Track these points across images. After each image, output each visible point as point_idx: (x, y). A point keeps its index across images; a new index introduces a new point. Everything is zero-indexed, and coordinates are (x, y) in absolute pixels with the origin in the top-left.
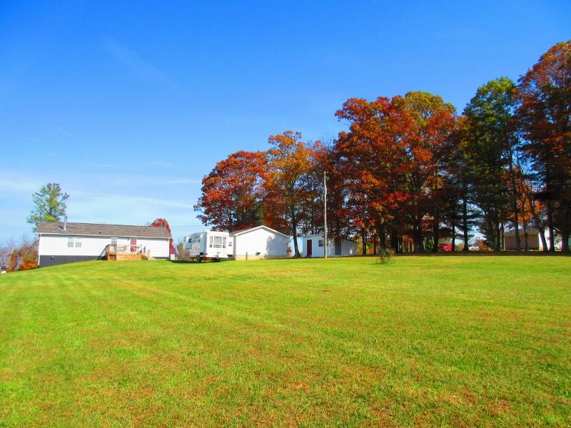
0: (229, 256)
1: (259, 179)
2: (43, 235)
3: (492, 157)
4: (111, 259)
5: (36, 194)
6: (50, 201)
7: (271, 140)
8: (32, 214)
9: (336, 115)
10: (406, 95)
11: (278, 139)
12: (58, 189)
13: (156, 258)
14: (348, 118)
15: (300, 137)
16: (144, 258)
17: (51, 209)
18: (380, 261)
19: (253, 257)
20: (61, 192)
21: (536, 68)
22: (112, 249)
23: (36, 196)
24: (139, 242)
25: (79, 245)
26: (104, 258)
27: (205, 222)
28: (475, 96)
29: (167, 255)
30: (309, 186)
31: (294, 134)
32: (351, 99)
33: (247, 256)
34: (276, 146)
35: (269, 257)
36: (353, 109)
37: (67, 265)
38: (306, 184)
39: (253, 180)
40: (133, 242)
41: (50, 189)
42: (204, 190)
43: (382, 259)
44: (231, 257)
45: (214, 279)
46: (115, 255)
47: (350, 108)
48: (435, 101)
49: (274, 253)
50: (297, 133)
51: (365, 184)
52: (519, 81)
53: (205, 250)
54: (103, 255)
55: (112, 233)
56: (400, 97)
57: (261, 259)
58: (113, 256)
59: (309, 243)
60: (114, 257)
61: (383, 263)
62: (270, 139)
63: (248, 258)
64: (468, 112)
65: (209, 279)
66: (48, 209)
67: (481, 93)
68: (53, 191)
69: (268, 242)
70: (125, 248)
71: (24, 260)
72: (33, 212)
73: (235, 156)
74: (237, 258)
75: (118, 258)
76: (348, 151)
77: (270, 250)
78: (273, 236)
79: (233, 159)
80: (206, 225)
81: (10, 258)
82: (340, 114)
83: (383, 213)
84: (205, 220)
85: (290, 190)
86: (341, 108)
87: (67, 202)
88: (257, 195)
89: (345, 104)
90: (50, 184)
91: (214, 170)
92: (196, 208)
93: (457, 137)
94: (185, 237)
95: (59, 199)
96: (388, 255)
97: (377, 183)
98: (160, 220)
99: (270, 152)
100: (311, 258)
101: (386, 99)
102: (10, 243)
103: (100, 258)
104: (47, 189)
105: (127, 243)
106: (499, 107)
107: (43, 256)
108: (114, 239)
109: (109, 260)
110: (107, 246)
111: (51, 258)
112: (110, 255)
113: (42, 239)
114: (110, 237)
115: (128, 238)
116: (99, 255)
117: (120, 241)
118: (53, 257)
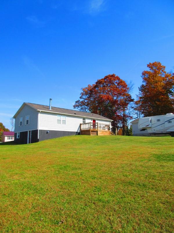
16: (112, 134)
25: (64, 122)
46: (97, 131)
60: (95, 133)
75: (99, 132)
103: (78, 134)
107: (41, 131)
108: (84, 119)
109: (92, 135)
110: (81, 124)
111: (47, 133)
112: (92, 131)
113: (40, 116)
114: (82, 117)
115: (91, 119)
116: (76, 131)
117: (87, 121)
118: (48, 132)
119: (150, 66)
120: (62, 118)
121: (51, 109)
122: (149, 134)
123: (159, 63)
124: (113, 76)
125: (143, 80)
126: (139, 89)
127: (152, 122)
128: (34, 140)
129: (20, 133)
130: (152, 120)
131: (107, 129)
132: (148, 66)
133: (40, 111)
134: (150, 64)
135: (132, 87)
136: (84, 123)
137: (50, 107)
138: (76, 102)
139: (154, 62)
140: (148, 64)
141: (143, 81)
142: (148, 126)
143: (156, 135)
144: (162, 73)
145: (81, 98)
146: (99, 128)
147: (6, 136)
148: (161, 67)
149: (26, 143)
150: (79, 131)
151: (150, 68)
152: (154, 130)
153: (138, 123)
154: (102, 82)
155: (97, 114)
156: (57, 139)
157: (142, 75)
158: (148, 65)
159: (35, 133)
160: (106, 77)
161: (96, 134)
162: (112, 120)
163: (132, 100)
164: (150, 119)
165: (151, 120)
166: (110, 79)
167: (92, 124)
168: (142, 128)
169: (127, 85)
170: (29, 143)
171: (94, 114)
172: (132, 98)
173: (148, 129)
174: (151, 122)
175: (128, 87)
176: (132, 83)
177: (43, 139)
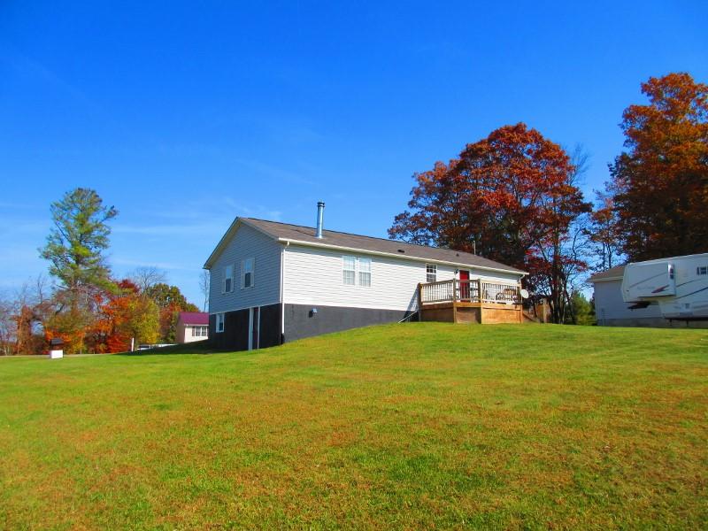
4: (463, 318)
5: (57, 205)
6: (82, 222)
12: (96, 200)
20: (103, 205)
23: (57, 209)
25: (366, 278)
46: (479, 309)
60: (472, 315)
72: (49, 238)
75: (484, 314)
90: (79, 189)
107: (290, 307)
108: (431, 268)
109: (458, 322)
110: (420, 286)
111: (311, 314)
112: (459, 309)
113: (288, 258)
114: (424, 262)
115: (455, 269)
116: (406, 309)
117: (441, 275)
118: (315, 311)
119: (651, 88)
120: (360, 265)
121: (320, 237)
122: (667, 318)
123: (685, 77)
124: (518, 129)
125: (625, 138)
126: (611, 170)
127: (677, 275)
128: (271, 336)
129: (226, 314)
130: (677, 270)
131: (510, 304)
132: (645, 88)
133: (289, 240)
134: (652, 81)
135: (584, 166)
136: (432, 282)
137: (317, 229)
138: (397, 218)
139: (665, 76)
140: (646, 81)
141: (626, 141)
142: (661, 290)
143: (690, 323)
144: (697, 111)
145: (412, 204)
146: (483, 299)
147: (189, 327)
148: (695, 88)
149: (245, 348)
150: (413, 309)
151: (651, 98)
152: (687, 305)
153: (621, 280)
154: (481, 150)
155: (471, 251)
156: (345, 336)
157: (626, 121)
158: (646, 85)
159: (272, 313)
160: (496, 135)
161: (474, 317)
162: (525, 273)
163: (587, 208)
164: (670, 267)
165: (672, 271)
166: (508, 140)
167: (457, 286)
168: (639, 300)
169: (567, 158)
170: (255, 347)
171: (461, 253)
172: (586, 201)
173: (661, 302)
174: (672, 277)
175: (570, 163)
176: (583, 153)
177: (298, 334)
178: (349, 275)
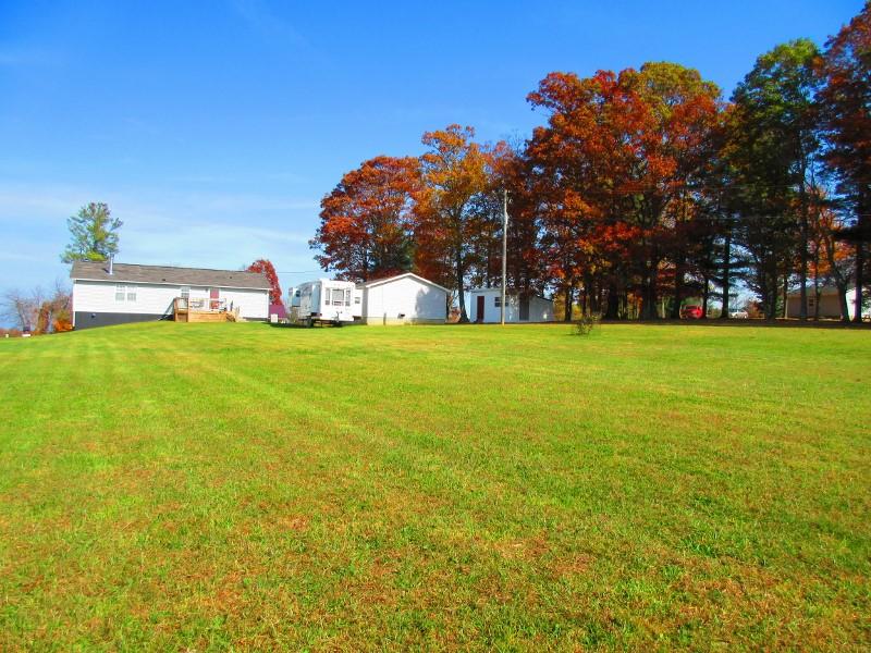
0: (356, 318)
1: (409, 201)
2: (78, 282)
3: (776, 170)
4: (180, 319)
5: (74, 219)
6: (95, 230)
7: (426, 139)
8: (68, 250)
9: (528, 100)
10: (642, 69)
11: (438, 137)
12: (106, 212)
13: (248, 319)
14: (548, 104)
15: (473, 136)
16: (231, 319)
17: (96, 242)
18: (577, 331)
19: (393, 320)
20: (110, 217)
21: (856, 23)
22: (181, 305)
23: (73, 221)
24: (223, 295)
25: (132, 297)
26: (171, 318)
27: (326, 265)
28: (752, 69)
29: (265, 315)
30: (486, 213)
31: (463, 130)
32: (553, 75)
33: (385, 319)
34: (434, 149)
35: (420, 322)
36: (556, 91)
37: (114, 327)
38: (480, 209)
39: (399, 202)
40: (214, 295)
41: (93, 211)
42: (323, 215)
43: (580, 328)
44: (360, 321)
45: (312, 353)
47: (551, 89)
48: (688, 77)
49: (427, 315)
50: (468, 128)
51: (569, 210)
52: (826, 45)
53: (319, 309)
54: (169, 314)
55: (182, 279)
56: (631, 70)
57: (407, 324)
58: (184, 315)
59: (481, 300)
60: (184, 317)
61: (581, 333)
62: (425, 137)
63: (387, 322)
64: (739, 96)
65: (305, 352)
66: (92, 243)
67: (763, 64)
68: (97, 215)
69: (418, 299)
70: (201, 304)
71: (58, 319)
72: (69, 247)
73: (372, 164)
74: (369, 321)
75: (191, 317)
76: (545, 157)
77: (421, 311)
78: (426, 289)
79: (368, 168)
80: (326, 271)
81: (38, 315)
82: (535, 98)
83: (595, 256)
84: (324, 263)
85: (456, 218)
86: (536, 88)
87: (119, 232)
88: (406, 226)
89: (543, 83)
90: (93, 204)
91: (339, 186)
92: (312, 244)
93: (719, 137)
94: (291, 289)
95: (108, 228)
96: (590, 322)
97: (587, 209)
98: (262, 262)
99: (425, 158)
100: (483, 324)
101: (610, 74)
102: (36, 292)
103: (164, 318)
104: (89, 212)
105: (205, 295)
106: (790, 88)
107: (78, 313)
108: (185, 289)
109: (177, 321)
110: (175, 300)
111: (92, 316)
114: (179, 286)
115: (206, 289)
116: (164, 313)
117: (194, 293)
118: (95, 315)
120: (127, 290)
121: (111, 273)
178: (119, 297)
